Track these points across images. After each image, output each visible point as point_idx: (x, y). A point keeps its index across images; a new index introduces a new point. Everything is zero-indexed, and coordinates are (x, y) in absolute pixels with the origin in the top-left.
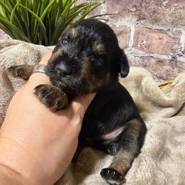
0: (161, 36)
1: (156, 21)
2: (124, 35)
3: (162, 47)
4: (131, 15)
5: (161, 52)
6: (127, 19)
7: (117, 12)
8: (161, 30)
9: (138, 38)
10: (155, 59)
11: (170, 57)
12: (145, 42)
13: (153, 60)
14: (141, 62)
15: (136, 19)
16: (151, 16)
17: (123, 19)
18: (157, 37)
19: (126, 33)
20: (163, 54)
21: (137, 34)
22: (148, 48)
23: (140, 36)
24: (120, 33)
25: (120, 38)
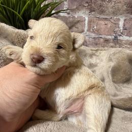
0: (106, 22)
1: (102, 12)
2: (81, 23)
3: (107, 30)
4: (84, 9)
5: (106, 33)
6: (82, 12)
7: (75, 7)
9: (91, 25)
10: (103, 39)
11: (113, 37)
12: (95, 27)
13: (102, 40)
14: (94, 42)
15: (89, 11)
17: (80, 12)
18: (103, 23)
19: (82, 21)
20: (108, 35)
21: (90, 22)
23: (92, 23)
24: (78, 22)
25: (78, 25)
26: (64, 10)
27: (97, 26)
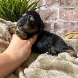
0: (72, 11)
1: (69, 4)
2: (55, 13)
3: (73, 17)
4: (56, 3)
5: (72, 19)
6: (55, 5)
7: (50, 3)
8: (72, 8)
9: (61, 14)
11: (77, 21)
12: (64, 15)
13: (69, 24)
14: (64, 25)
15: (59, 5)
16: (66, 3)
17: (53, 6)
18: (70, 12)
19: (55, 12)
20: (74, 20)
21: (61, 12)
22: (66, 18)
23: (62, 13)
24: (53, 13)
25: (53, 15)
26: (43, 6)
27: (65, 14)
